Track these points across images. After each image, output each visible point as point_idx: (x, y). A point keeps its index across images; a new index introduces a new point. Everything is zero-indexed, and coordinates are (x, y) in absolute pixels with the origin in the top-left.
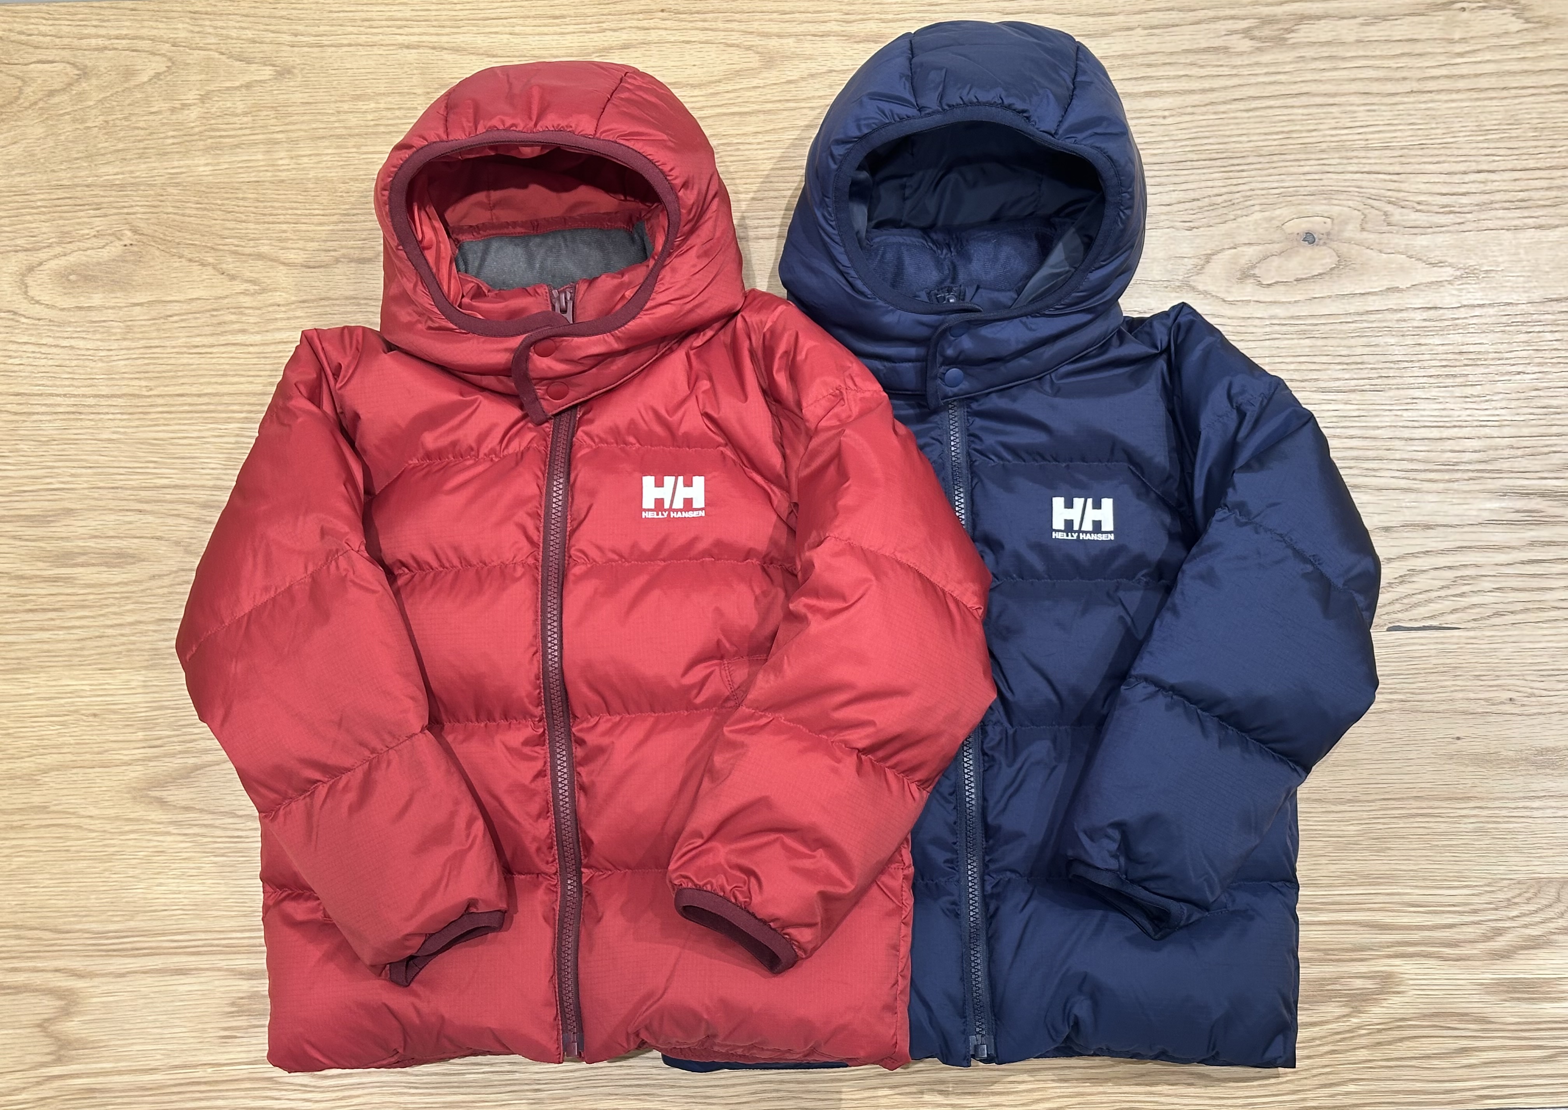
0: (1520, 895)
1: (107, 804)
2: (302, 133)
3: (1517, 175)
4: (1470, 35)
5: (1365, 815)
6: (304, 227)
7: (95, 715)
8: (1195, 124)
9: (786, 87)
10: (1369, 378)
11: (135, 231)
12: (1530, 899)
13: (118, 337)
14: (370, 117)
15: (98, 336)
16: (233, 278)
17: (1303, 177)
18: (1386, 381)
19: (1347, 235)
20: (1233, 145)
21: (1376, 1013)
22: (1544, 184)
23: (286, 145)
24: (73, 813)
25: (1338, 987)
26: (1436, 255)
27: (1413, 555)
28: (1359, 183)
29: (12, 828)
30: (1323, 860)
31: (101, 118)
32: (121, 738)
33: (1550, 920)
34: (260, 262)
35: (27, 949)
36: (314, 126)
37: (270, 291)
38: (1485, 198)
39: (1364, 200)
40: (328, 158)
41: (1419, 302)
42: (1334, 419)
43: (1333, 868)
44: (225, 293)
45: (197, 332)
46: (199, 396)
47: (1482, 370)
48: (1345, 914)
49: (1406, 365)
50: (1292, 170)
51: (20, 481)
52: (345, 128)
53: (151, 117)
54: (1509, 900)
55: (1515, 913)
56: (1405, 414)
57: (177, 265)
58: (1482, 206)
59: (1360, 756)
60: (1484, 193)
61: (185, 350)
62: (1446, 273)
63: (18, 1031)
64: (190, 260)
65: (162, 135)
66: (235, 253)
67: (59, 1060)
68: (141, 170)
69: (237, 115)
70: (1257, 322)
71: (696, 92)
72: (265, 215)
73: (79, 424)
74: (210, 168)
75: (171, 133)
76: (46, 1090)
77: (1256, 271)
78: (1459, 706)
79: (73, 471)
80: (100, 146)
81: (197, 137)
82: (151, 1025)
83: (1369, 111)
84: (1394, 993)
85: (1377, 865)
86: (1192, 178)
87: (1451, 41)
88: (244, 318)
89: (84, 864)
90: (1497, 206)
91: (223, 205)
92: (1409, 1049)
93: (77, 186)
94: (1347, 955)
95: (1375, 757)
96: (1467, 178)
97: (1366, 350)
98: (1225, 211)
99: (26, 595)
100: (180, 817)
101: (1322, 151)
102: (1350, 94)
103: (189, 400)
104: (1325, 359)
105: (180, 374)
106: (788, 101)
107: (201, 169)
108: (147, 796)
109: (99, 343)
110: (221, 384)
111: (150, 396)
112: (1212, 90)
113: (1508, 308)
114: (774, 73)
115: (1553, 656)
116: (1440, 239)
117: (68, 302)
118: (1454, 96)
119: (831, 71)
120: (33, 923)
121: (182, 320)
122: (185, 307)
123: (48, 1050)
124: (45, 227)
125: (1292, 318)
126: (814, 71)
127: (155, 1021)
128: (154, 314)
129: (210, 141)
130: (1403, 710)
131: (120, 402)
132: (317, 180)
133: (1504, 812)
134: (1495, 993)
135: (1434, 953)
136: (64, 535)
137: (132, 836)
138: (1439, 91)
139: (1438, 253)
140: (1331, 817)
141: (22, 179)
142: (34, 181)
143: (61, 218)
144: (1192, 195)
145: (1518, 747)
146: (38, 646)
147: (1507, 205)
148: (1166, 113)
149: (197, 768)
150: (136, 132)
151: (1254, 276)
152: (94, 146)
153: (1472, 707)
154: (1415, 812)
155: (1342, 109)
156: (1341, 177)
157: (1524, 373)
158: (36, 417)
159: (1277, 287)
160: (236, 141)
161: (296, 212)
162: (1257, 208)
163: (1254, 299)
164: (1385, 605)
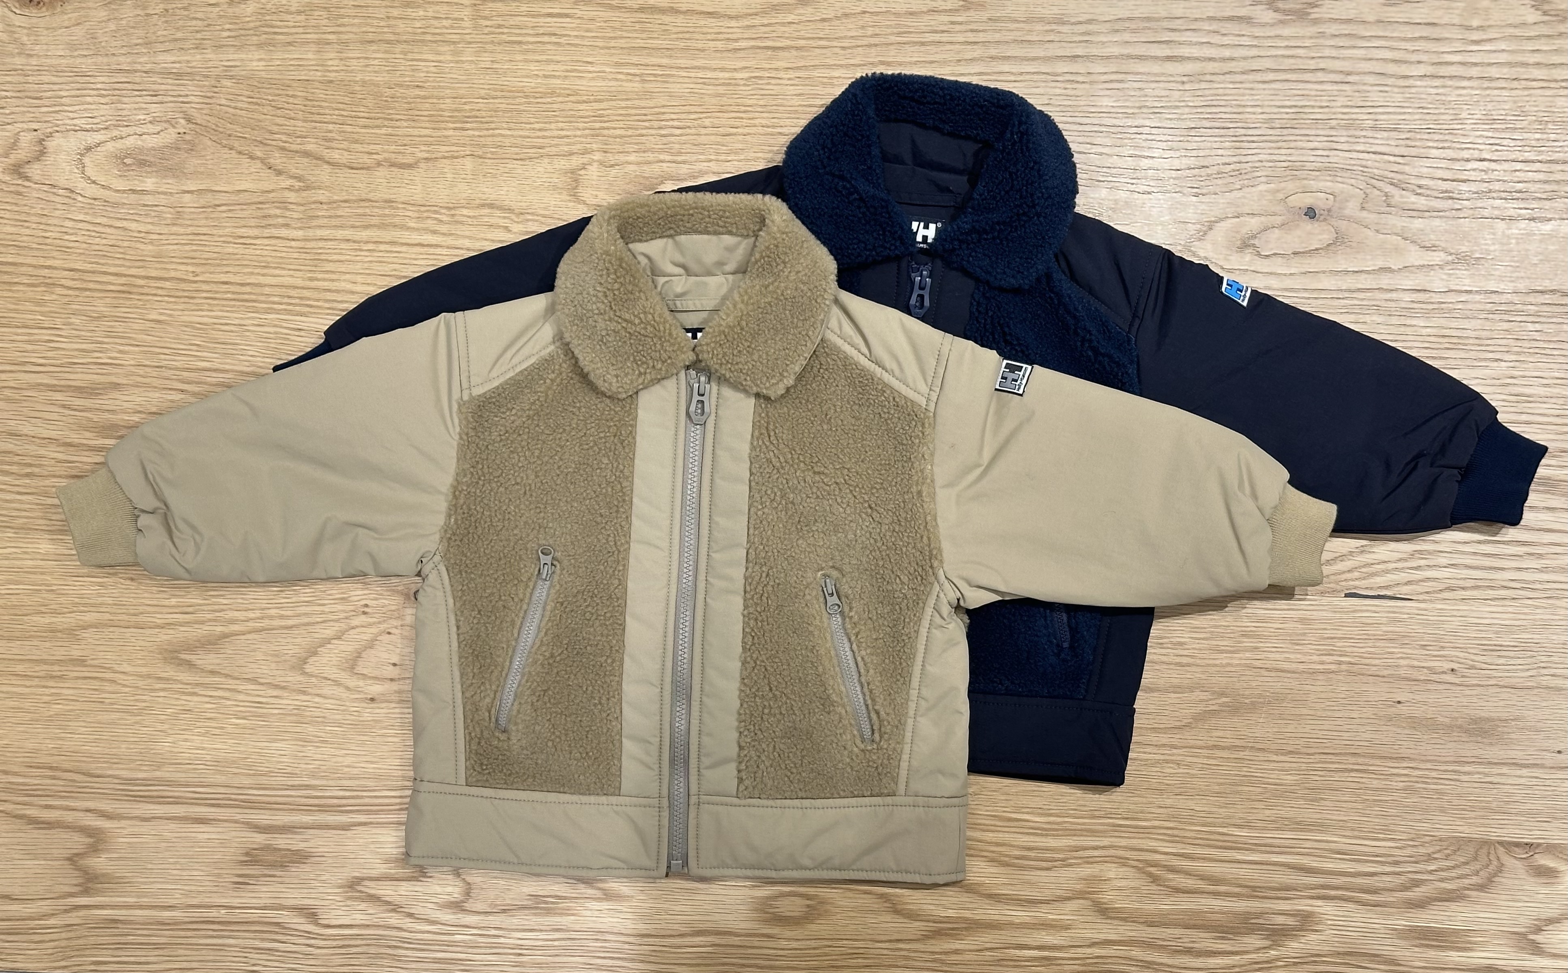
0: (1439, 851)
1: (140, 662)
2: (351, 36)
3: (1519, 166)
4: (1488, 23)
5: (1304, 766)
8: (1212, 92)
9: (820, 25)
11: (189, 121)
12: (1449, 855)
13: (169, 222)
14: (418, 25)
15: (150, 220)
16: (279, 173)
17: (1310, 152)
19: (1347, 212)
20: (1247, 116)
21: (1294, 947)
22: (1541, 176)
23: (336, 46)
24: (109, 668)
25: (1261, 921)
26: (1430, 239)
28: (1364, 163)
29: (52, 677)
30: (1260, 805)
31: (161, 6)
32: (155, 603)
33: (1465, 876)
34: (306, 160)
35: (61, 789)
36: (364, 29)
37: (314, 188)
38: (1484, 187)
39: (1367, 179)
40: (376, 62)
41: (1408, 284)
43: (1268, 812)
44: (271, 188)
45: (243, 223)
46: (242, 285)
47: (1462, 355)
48: (1274, 855)
50: (1300, 144)
51: (72, 353)
52: (394, 34)
53: (210, 9)
54: (1429, 855)
55: (1433, 868)
57: (225, 156)
58: (1481, 194)
59: (1305, 711)
60: (1483, 181)
61: (231, 239)
62: (1438, 257)
63: (49, 862)
64: (240, 153)
65: (218, 28)
66: (283, 149)
67: (86, 892)
68: (196, 59)
69: (291, 13)
71: (733, 23)
72: (313, 113)
73: (128, 303)
74: (264, 63)
75: (227, 26)
76: (73, 918)
77: (1256, 242)
78: (1402, 672)
79: (121, 348)
80: (159, 33)
81: (251, 32)
82: (171, 867)
83: (1381, 91)
84: (1312, 930)
85: (1310, 814)
86: (1203, 145)
87: (1469, 28)
88: (288, 213)
89: (118, 715)
90: (1494, 195)
91: (273, 101)
93: (136, 71)
94: (1271, 894)
95: (1319, 713)
96: (1470, 165)
98: (1232, 180)
99: (73, 462)
100: (207, 680)
101: (1333, 128)
102: (1365, 73)
103: (233, 288)
105: (225, 262)
106: (821, 38)
107: (255, 64)
108: (177, 658)
109: (150, 227)
110: (263, 275)
111: (196, 282)
112: (1232, 59)
113: (1493, 296)
114: (810, 9)
115: (1497, 633)
116: (1437, 222)
117: (123, 184)
118: (1465, 83)
119: (864, 12)
120: (66, 765)
121: (230, 211)
122: (233, 197)
123: (75, 883)
124: (105, 110)
125: (1286, 290)
126: (848, 11)
127: (176, 863)
128: (202, 202)
129: (264, 36)
130: (1348, 671)
131: (168, 284)
132: (364, 83)
133: (1434, 774)
134: (1405, 939)
135: (1353, 897)
136: (110, 407)
137: (162, 694)
138: (1451, 77)
139: (1432, 237)
140: (1272, 765)
141: (84, 60)
143: (119, 102)
144: (1203, 161)
145: (1456, 715)
147: (1503, 195)
148: (1185, 79)
149: (225, 636)
150: (194, 23)
151: (1254, 245)
152: (154, 33)
153: (1416, 674)
154: (1351, 767)
155: (1356, 87)
156: (1347, 155)
157: (1502, 360)
158: (88, 293)
159: (1274, 259)
160: (289, 39)
161: (343, 113)
162: (1264, 179)
163: (1251, 269)
164: (1344, 572)
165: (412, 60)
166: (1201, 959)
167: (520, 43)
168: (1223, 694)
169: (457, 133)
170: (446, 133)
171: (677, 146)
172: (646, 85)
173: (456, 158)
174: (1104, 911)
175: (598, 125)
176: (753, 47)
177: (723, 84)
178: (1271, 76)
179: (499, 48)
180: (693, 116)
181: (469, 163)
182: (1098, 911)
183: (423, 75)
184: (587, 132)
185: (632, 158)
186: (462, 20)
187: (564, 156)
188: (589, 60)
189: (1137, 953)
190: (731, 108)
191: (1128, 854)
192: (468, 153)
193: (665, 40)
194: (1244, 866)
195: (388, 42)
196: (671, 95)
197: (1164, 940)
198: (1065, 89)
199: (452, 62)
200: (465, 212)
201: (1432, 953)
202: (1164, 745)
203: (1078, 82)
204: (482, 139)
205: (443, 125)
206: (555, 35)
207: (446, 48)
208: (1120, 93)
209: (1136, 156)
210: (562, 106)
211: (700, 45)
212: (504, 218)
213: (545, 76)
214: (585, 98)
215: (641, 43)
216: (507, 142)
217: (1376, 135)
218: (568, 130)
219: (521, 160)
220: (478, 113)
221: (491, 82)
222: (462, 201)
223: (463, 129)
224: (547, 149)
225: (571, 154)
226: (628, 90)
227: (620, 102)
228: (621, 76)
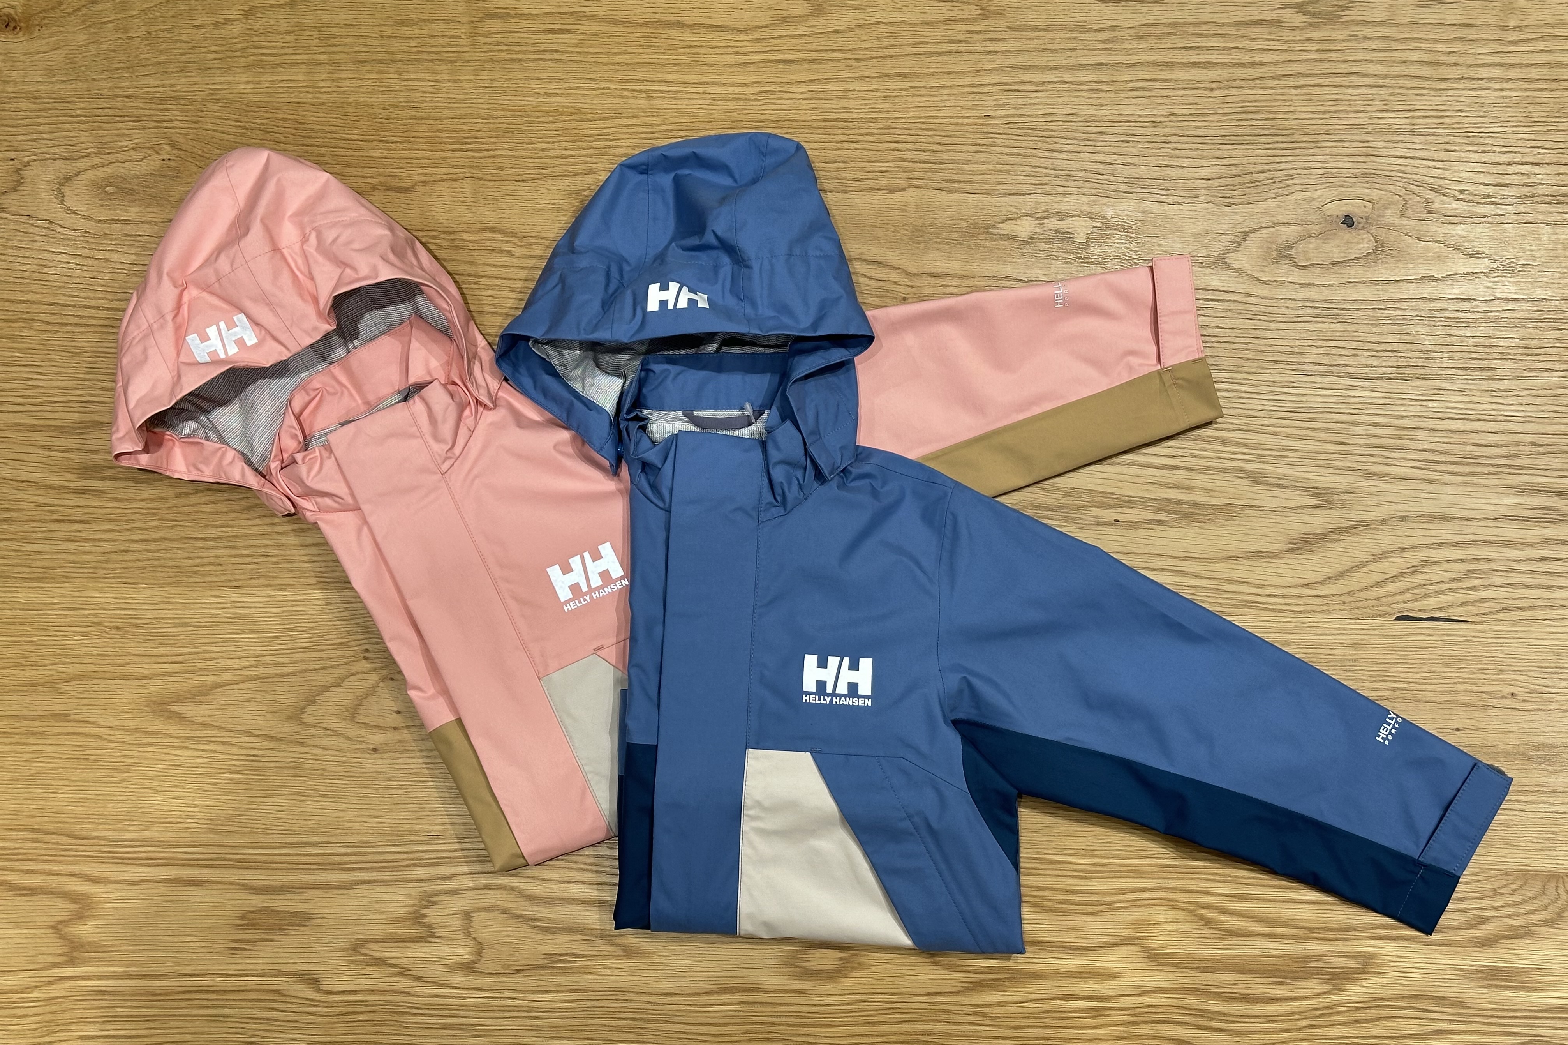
0: (1506, 886)
1: (126, 715)
2: (345, 56)
4: (1526, 23)
6: (342, 152)
7: (118, 628)
8: (1243, 98)
9: (833, 37)
10: (1398, 367)
11: (173, 146)
12: (1516, 889)
14: (413, 43)
15: (133, 251)
17: (1347, 159)
18: (1415, 371)
19: (1386, 220)
20: (1280, 122)
21: (1356, 991)
23: (327, 67)
24: (94, 723)
25: (1320, 965)
26: (1474, 246)
27: (1427, 546)
28: (1403, 168)
29: (34, 734)
31: (143, 28)
32: (143, 652)
33: (1534, 912)
35: (43, 852)
36: (357, 49)
38: (1527, 190)
39: (1407, 185)
40: (369, 83)
41: (1453, 292)
42: (1360, 406)
47: (1510, 364)
49: (1435, 355)
50: (1335, 151)
51: (51, 391)
52: (388, 53)
53: (195, 31)
54: (1495, 890)
55: (1499, 903)
56: (1431, 404)
58: (1523, 199)
60: (1525, 185)
62: (1484, 265)
63: (32, 931)
65: (203, 50)
67: (72, 962)
68: (182, 83)
69: (280, 34)
70: (1289, 304)
71: (742, 37)
72: (304, 137)
74: (252, 86)
75: (213, 48)
76: (56, 991)
77: (1292, 252)
78: (1461, 697)
80: (142, 56)
81: (238, 54)
82: (162, 933)
83: (1417, 95)
84: (1375, 973)
86: (1234, 153)
87: (1506, 28)
89: (103, 773)
90: (1539, 199)
91: (263, 124)
92: (1385, 1028)
93: (117, 96)
94: (1331, 935)
96: (1511, 169)
97: (1396, 338)
98: (1266, 188)
99: (54, 506)
100: (198, 733)
101: (1368, 133)
102: (1400, 76)
104: (1354, 345)
106: (833, 51)
107: (242, 86)
108: (166, 710)
112: (1262, 64)
113: (1541, 303)
114: (822, 21)
115: (1558, 654)
116: (1479, 229)
117: (104, 214)
118: (1505, 85)
119: (879, 23)
120: (50, 828)
123: (60, 952)
124: (84, 137)
125: (1326, 301)
126: (861, 22)
127: (167, 929)
129: (252, 58)
130: (1404, 698)
132: (357, 105)
134: (1473, 979)
136: (94, 448)
137: (150, 749)
138: (1490, 79)
139: (1476, 244)
141: (63, 86)
142: (75, 89)
143: (100, 128)
144: (1234, 170)
145: (1517, 742)
146: (64, 556)
147: (1548, 199)
148: (1214, 85)
149: (217, 686)
150: (179, 45)
151: (1290, 256)
152: (136, 57)
153: (1474, 700)
155: (1391, 91)
156: (1385, 160)
157: (1553, 370)
158: (69, 328)
159: (1312, 269)
160: (278, 60)
161: (334, 135)
162: (1298, 187)
163: (1289, 280)
164: (1395, 594)
165: (407, 80)
166: (1258, 1007)
167: (520, 60)
169: (457, 154)
170: (444, 155)
172: (652, 102)
173: (455, 180)
174: (1154, 957)
175: (602, 144)
176: (764, 61)
177: (734, 100)
178: (1302, 81)
179: (497, 66)
181: (468, 187)
182: (1148, 957)
183: (418, 95)
184: (592, 151)
186: (460, 37)
187: (569, 176)
188: (593, 77)
189: (1190, 1001)
190: (741, 124)
191: (1177, 896)
192: (467, 175)
193: (671, 54)
194: (1300, 906)
195: (381, 61)
197: (1218, 987)
198: (1089, 98)
199: (449, 81)
200: (465, 236)
201: (1503, 994)
203: (1102, 91)
204: (482, 161)
205: (441, 147)
206: (557, 51)
207: (443, 67)
208: (1144, 101)
209: (1165, 166)
210: (566, 125)
211: (709, 59)
212: (507, 242)
213: (547, 94)
214: (589, 116)
215: (646, 58)
216: (508, 163)
217: (1414, 140)
218: (572, 150)
219: (524, 181)
220: (477, 134)
221: (490, 101)
222: (462, 225)
223: (462, 150)
224: (550, 170)
225: (576, 175)
226: (634, 107)
227: (625, 120)
228: (626, 93)
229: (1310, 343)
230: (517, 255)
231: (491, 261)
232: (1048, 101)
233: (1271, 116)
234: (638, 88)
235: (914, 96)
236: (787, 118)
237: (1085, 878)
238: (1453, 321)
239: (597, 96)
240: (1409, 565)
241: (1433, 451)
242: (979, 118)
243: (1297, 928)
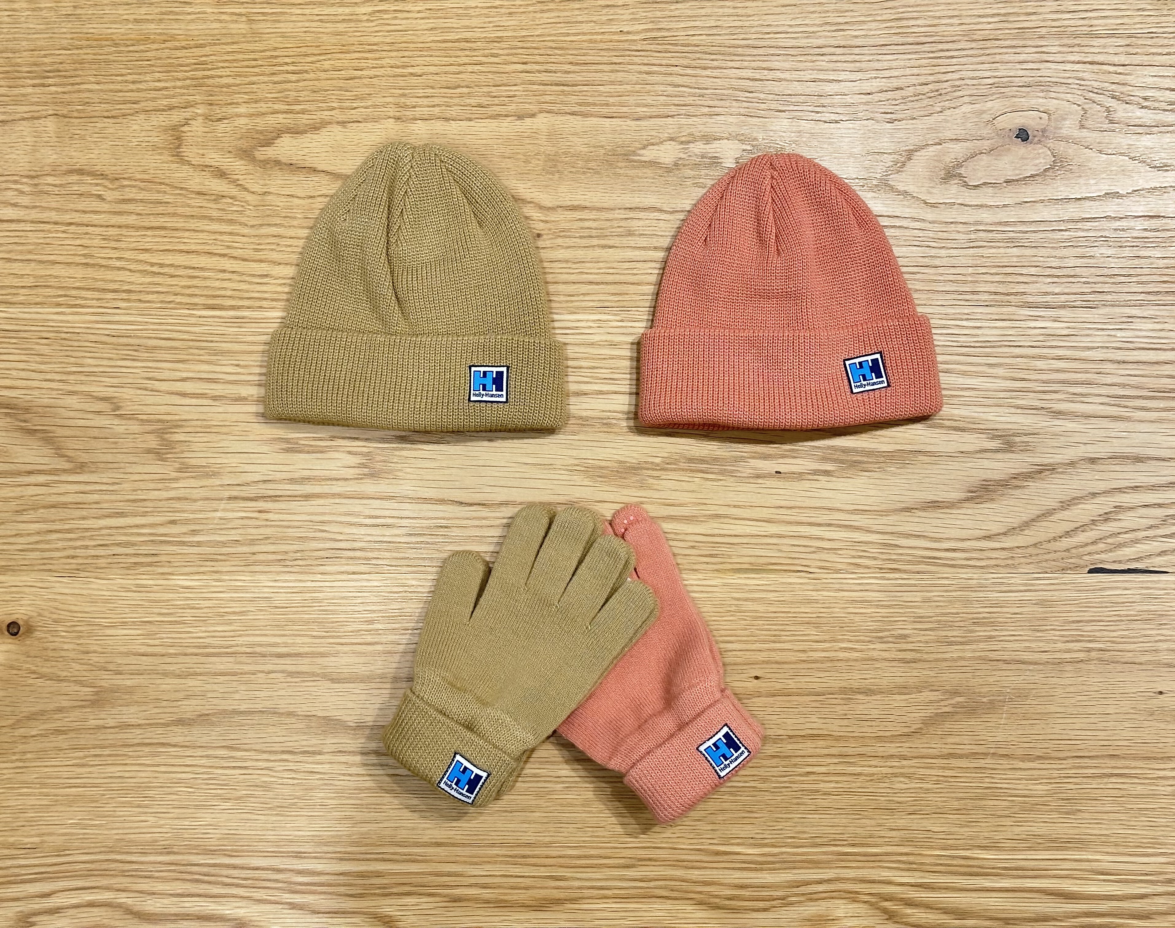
5: (1055, 773)
10: (1083, 293)
17: (1019, 66)
18: (1100, 297)
19: (1064, 132)
20: (944, 28)
26: (1161, 157)
27: (1120, 490)
28: (1081, 75)
30: (1008, 822)
39: (1085, 93)
41: (1140, 209)
42: (1041, 338)
43: (1017, 830)
48: (1028, 880)
49: (1123, 279)
50: (1006, 57)
56: (1119, 334)
59: (1052, 709)
70: (960, 227)
77: (962, 171)
78: (1161, 657)
85: (1065, 829)
86: (897, 63)
95: (1070, 710)
97: (1079, 262)
98: (931, 102)
101: (1041, 37)
104: (1033, 271)
116: (1167, 139)
125: (1000, 223)
130: (1100, 660)
139: (1163, 155)
140: (1018, 774)
144: (895, 83)
151: (960, 175)
154: (1110, 771)
156: (1061, 67)
159: (985, 189)
162: (966, 99)
163: (959, 202)
164: (1087, 544)
168: (956, 693)
169: (37, 90)
170: (23, 91)
171: (295, 94)
172: (253, 26)
173: (38, 118)
175: (200, 74)
177: (344, 21)
180: (309, 59)
181: (51, 125)
184: (188, 82)
185: (242, 110)
187: (164, 110)
190: (353, 48)
191: (857, 887)
192: (51, 112)
194: (993, 894)
196: (283, 35)
198: (735, 8)
200: (50, 180)
202: (892, 756)
204: (66, 96)
205: (20, 82)
209: (821, 80)
210: (159, 54)
212: (97, 185)
213: (137, 21)
214: (183, 44)
216: (95, 98)
217: (1092, 43)
218: (166, 81)
219: (113, 117)
220: (60, 67)
221: (74, 31)
222: (46, 168)
223: (43, 85)
224: (143, 104)
225: (171, 108)
226: (234, 32)
227: (225, 47)
228: (224, 17)
229: (984, 270)
230: (109, 199)
231: (80, 207)
232: (690, 13)
233: (936, 22)
234: (237, 11)
235: (542, 11)
236: (404, 39)
237: (756, 870)
238: (1142, 242)
239: (192, 21)
240: (1101, 512)
241: (1124, 386)
242: (615, 33)
243: (991, 919)
